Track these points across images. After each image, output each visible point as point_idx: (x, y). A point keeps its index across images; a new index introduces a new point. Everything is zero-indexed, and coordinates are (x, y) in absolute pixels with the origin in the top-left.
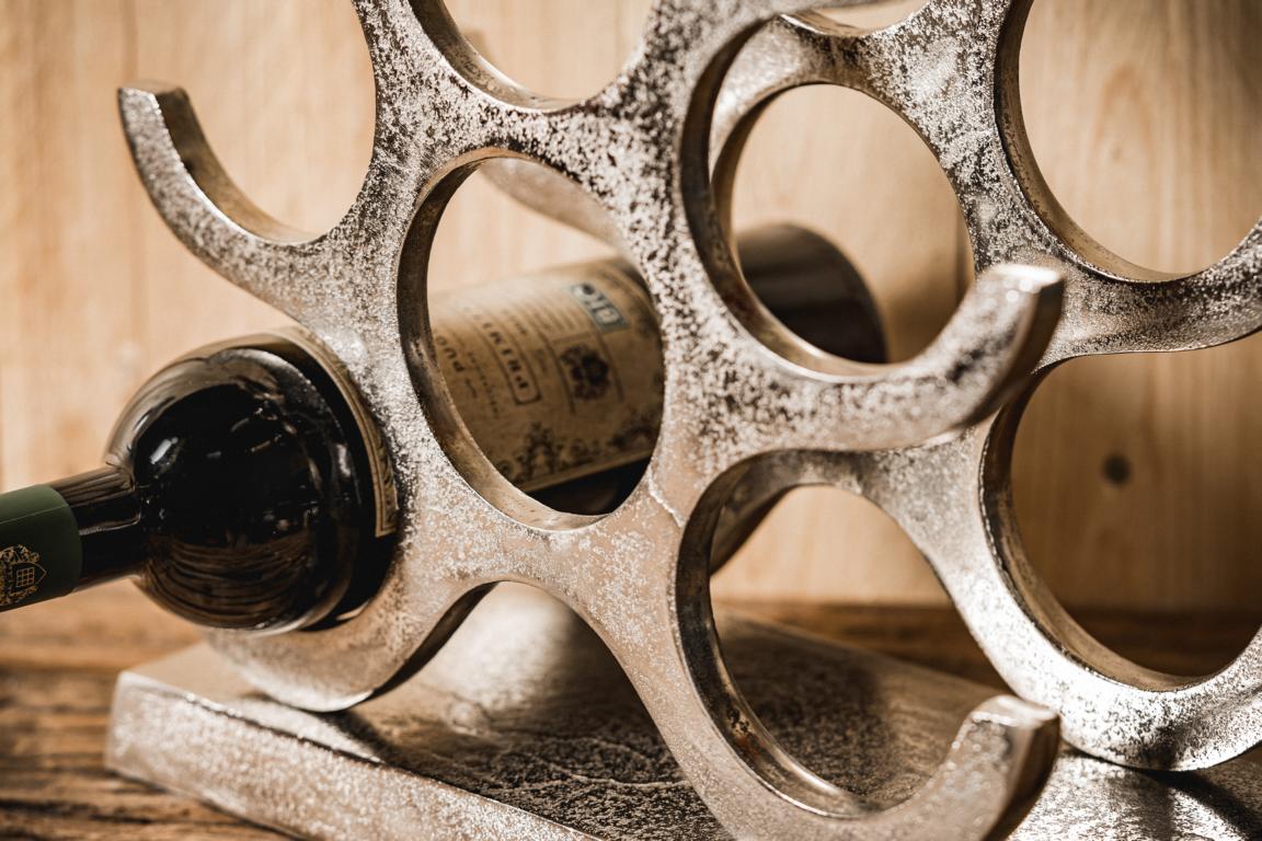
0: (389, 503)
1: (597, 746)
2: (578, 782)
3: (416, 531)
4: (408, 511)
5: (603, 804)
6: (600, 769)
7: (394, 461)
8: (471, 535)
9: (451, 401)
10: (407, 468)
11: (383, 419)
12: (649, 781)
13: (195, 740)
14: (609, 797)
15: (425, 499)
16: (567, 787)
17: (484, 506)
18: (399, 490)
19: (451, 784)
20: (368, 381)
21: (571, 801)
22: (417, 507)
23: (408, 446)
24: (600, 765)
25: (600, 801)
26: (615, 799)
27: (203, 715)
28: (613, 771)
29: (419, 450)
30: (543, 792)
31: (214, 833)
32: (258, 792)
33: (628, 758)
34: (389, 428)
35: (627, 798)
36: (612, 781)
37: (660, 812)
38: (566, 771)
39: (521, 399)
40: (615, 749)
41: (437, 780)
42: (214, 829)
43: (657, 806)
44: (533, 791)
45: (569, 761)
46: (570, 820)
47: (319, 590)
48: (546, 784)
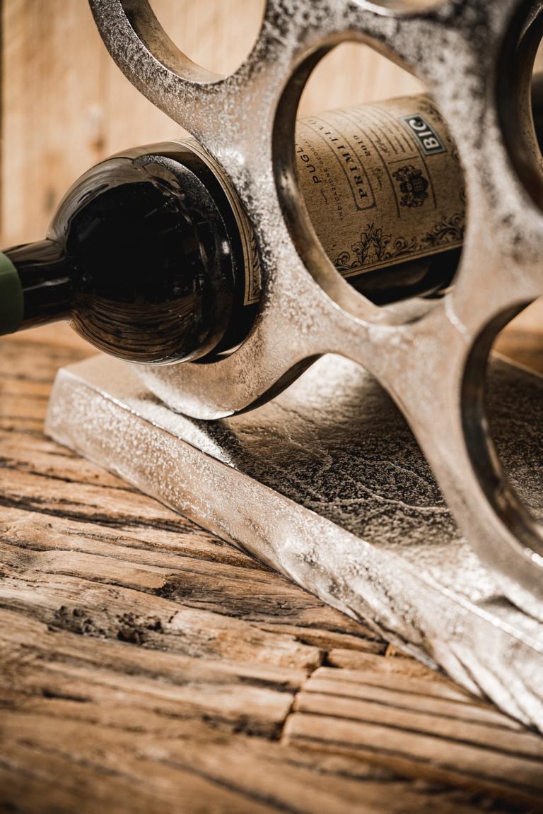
0: (255, 281)
1: (393, 469)
2: (376, 501)
3: (273, 306)
4: (268, 291)
5: (392, 523)
6: (394, 491)
7: (261, 254)
8: (312, 317)
9: (307, 213)
10: (270, 260)
11: (255, 222)
12: (429, 505)
13: (107, 426)
14: (397, 517)
15: (281, 285)
16: (367, 505)
17: (324, 296)
18: (263, 275)
19: (283, 493)
20: (246, 193)
21: (370, 519)
22: (274, 290)
23: (272, 245)
24: (394, 487)
25: (391, 520)
26: (401, 520)
27: (113, 410)
28: (403, 493)
29: (279, 249)
30: (350, 508)
31: (115, 496)
32: (147, 472)
33: (415, 483)
34: (259, 230)
35: (411, 519)
36: (401, 503)
37: (434, 535)
38: (368, 490)
39: (361, 206)
40: (406, 474)
41: (274, 489)
42: (116, 492)
43: (431, 529)
44: (342, 507)
45: (371, 481)
46: (368, 535)
47: (202, 337)
48: (352, 501)
